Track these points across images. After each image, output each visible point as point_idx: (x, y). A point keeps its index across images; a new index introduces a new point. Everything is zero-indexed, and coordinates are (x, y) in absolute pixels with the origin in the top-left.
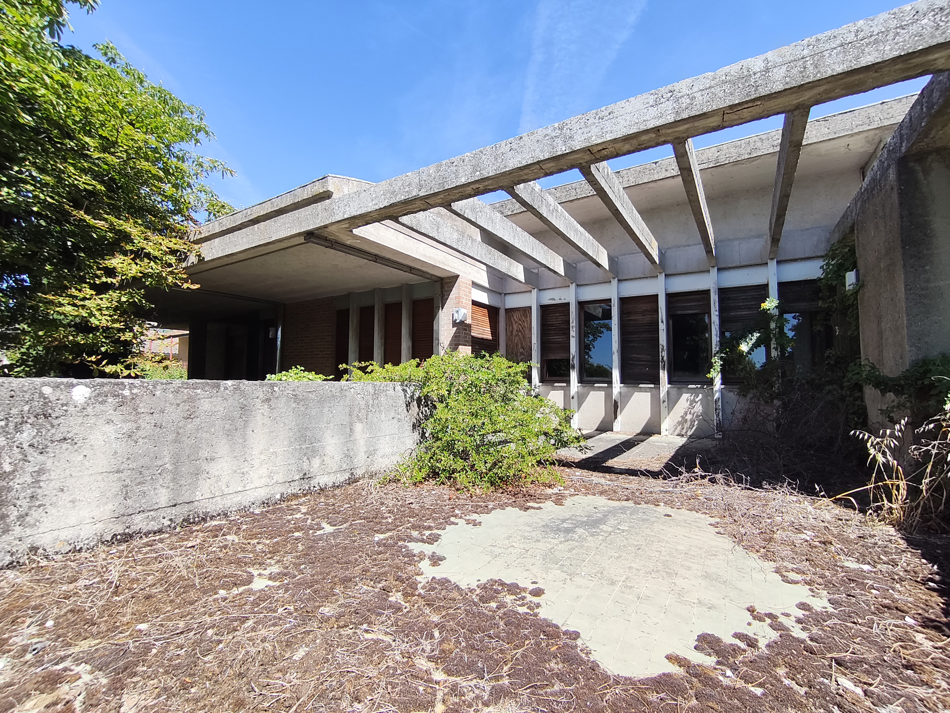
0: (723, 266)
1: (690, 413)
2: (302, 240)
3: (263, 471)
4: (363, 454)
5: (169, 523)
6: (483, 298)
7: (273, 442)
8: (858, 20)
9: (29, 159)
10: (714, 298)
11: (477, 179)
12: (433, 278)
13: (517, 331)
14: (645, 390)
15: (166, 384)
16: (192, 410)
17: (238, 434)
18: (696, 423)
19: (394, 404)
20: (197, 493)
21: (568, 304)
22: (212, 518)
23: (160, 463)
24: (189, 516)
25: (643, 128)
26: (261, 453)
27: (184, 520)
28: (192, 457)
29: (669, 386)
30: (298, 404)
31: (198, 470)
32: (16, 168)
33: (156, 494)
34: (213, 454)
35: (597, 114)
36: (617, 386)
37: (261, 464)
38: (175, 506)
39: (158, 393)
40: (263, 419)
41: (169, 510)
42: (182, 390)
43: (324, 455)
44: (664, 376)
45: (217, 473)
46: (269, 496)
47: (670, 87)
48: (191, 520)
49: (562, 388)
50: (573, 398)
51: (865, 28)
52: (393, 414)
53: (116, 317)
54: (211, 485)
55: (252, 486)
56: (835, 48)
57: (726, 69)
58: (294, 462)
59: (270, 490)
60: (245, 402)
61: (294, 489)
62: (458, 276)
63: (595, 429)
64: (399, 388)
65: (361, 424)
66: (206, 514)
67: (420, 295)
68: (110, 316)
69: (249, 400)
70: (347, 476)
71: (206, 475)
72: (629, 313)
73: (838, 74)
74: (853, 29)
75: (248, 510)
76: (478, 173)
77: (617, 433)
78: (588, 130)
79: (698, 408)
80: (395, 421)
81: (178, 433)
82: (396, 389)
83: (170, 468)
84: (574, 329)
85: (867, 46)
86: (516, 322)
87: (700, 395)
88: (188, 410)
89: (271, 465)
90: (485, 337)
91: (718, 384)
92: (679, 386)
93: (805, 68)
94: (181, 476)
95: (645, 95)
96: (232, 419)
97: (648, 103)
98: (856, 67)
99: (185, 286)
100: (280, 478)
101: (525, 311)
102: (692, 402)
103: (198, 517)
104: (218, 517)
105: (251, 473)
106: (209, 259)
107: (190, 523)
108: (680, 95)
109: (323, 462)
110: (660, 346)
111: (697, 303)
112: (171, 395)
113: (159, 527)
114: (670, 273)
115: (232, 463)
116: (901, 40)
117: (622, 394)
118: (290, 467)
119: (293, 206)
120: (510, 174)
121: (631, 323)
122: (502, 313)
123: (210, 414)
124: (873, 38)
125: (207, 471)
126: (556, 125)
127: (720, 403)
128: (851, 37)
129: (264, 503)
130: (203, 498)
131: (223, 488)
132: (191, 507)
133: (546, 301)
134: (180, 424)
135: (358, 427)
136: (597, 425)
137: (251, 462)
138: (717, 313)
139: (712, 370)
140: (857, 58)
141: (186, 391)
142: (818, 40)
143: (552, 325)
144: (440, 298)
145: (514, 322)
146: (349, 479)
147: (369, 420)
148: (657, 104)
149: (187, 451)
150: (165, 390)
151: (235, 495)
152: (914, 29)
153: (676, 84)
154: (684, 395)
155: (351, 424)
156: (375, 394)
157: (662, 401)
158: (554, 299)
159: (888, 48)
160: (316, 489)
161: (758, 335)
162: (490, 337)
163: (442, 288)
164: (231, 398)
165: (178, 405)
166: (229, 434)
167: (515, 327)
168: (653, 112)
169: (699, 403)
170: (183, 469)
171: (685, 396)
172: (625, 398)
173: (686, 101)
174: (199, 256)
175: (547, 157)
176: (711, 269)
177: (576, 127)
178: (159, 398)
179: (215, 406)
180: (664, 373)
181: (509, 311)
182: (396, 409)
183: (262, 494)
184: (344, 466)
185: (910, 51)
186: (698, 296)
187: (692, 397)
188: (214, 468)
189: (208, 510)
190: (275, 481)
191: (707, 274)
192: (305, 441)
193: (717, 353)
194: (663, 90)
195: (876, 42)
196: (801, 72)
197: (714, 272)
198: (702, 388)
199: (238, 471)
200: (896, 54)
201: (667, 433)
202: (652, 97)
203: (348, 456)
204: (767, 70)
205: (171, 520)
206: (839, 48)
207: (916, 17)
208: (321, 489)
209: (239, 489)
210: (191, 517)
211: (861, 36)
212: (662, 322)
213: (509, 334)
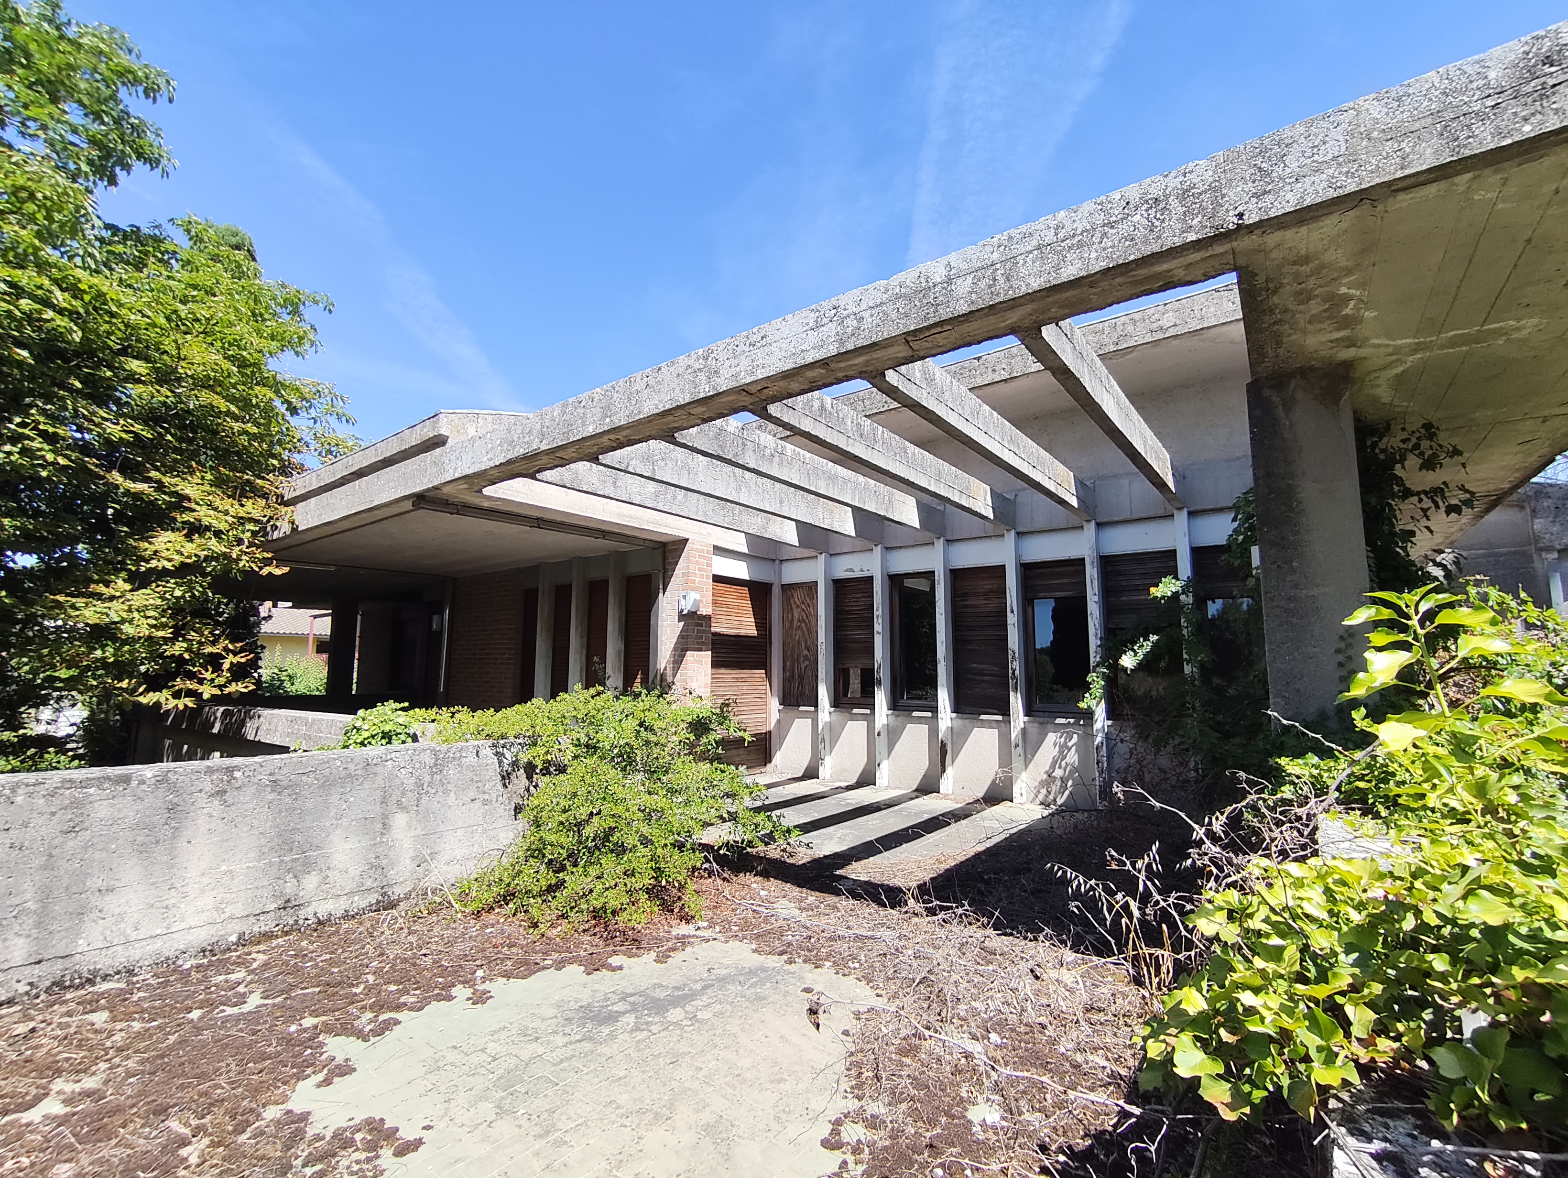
0: (1105, 520)
1: (1060, 767)
2: (408, 505)
3: (207, 901)
4: (408, 861)
5: (28, 988)
6: (740, 570)
7: (227, 857)
8: (1059, 210)
9: (37, 406)
10: (1092, 573)
11: (606, 428)
12: (647, 544)
13: (799, 621)
14: (989, 725)
15: (34, 785)
16: (77, 820)
17: (161, 848)
18: (1070, 783)
19: (476, 778)
20: (81, 942)
21: (870, 579)
22: (105, 978)
23: (15, 901)
24: (63, 976)
25: (801, 362)
26: (203, 874)
27: (53, 984)
28: (74, 889)
29: (1026, 718)
30: (280, 794)
31: (83, 908)
32: (18, 420)
33: (7, 948)
34: (112, 882)
35: (747, 337)
36: (946, 717)
37: (202, 891)
38: (39, 962)
39: (19, 799)
40: (210, 823)
41: (27, 971)
42: (62, 791)
43: (329, 868)
44: (1016, 702)
45: (117, 911)
46: (215, 939)
47: (834, 301)
48: (67, 983)
49: (864, 717)
50: (879, 734)
51: (1068, 223)
52: (472, 794)
53: (164, 620)
54: (105, 929)
55: (183, 925)
56: (1031, 252)
57: (900, 277)
58: (266, 883)
59: (218, 930)
60: (176, 800)
61: (266, 925)
62: (687, 540)
63: (914, 788)
64: (487, 752)
65: (405, 815)
66: (95, 973)
67: (636, 568)
68: (156, 619)
69: (184, 795)
70: (373, 898)
71: (99, 914)
72: (966, 595)
73: (1034, 292)
74: (1053, 224)
75: (174, 963)
76: (608, 420)
77: (946, 797)
78: (737, 361)
79: (1072, 757)
80: (478, 804)
81: (51, 856)
82: (481, 754)
83: (33, 908)
84: (880, 620)
85: (1069, 251)
86: (798, 607)
87: (1075, 736)
88: (71, 820)
89: (222, 890)
90: (742, 632)
91: (1101, 720)
92: (1041, 720)
93: (995, 280)
94: (53, 918)
95: (805, 313)
96: (150, 828)
97: (807, 324)
98: (1055, 283)
99: (265, 571)
100: (239, 910)
101: (810, 587)
102: (1063, 749)
103: (80, 978)
104: (117, 977)
105: (182, 906)
106: (304, 528)
107: (65, 988)
108: (845, 313)
109: (325, 880)
110: (1010, 652)
111: (1070, 580)
112: (42, 801)
113: (10, 995)
114: (1024, 530)
115: (147, 893)
116: (1110, 244)
117: (955, 730)
118: (259, 893)
119: (402, 455)
120: (650, 421)
121: (968, 610)
122: (776, 591)
123: (110, 822)
124: (1077, 239)
125: (100, 908)
126: (701, 352)
127: (1104, 751)
128: (1050, 237)
129: (204, 951)
130: (90, 948)
131: (128, 932)
132: (67, 963)
133: (842, 574)
134: (56, 842)
135: (400, 820)
136: (918, 781)
137: (184, 889)
138: (1096, 598)
139: (1087, 695)
140: (1057, 268)
141: (68, 792)
142: (1010, 238)
143: (850, 612)
144: (661, 575)
145: (794, 607)
146: (378, 902)
147: (422, 808)
148: (818, 326)
149: (66, 881)
150: (30, 795)
151: (149, 941)
152: (1124, 228)
153: (841, 296)
154: (1050, 734)
155: (385, 816)
156: (436, 765)
157: (1013, 745)
158: (852, 570)
159: (1093, 255)
160: (310, 922)
161: (1156, 637)
162: (753, 632)
163: (665, 558)
164: (151, 796)
165: (53, 814)
166: (142, 850)
167: (796, 615)
168: (813, 338)
169: (1074, 749)
170: (57, 908)
171: (1051, 737)
172: (959, 737)
173: (852, 323)
174: (293, 523)
175: (687, 401)
176: (1085, 524)
177: (723, 356)
178: (21, 806)
179: (119, 810)
180: (1016, 698)
181: (787, 588)
182: (480, 784)
183: (202, 937)
184: (369, 883)
185: (1121, 262)
186: (1071, 568)
187: (1063, 740)
188: (112, 904)
189: (98, 967)
190: (228, 915)
191: (1080, 531)
192: (292, 850)
193: (1097, 666)
194: (826, 305)
195: (1080, 245)
196: (990, 287)
197: (1090, 529)
198: (1077, 723)
199: (159, 904)
200: (1103, 264)
201: (1024, 799)
202: (813, 315)
203: (377, 867)
204: (949, 281)
205: (31, 984)
206: (1035, 252)
207: (1126, 211)
208: (320, 922)
209: (159, 931)
210: (68, 978)
211: (1061, 235)
212: (1012, 612)
213: (787, 625)
